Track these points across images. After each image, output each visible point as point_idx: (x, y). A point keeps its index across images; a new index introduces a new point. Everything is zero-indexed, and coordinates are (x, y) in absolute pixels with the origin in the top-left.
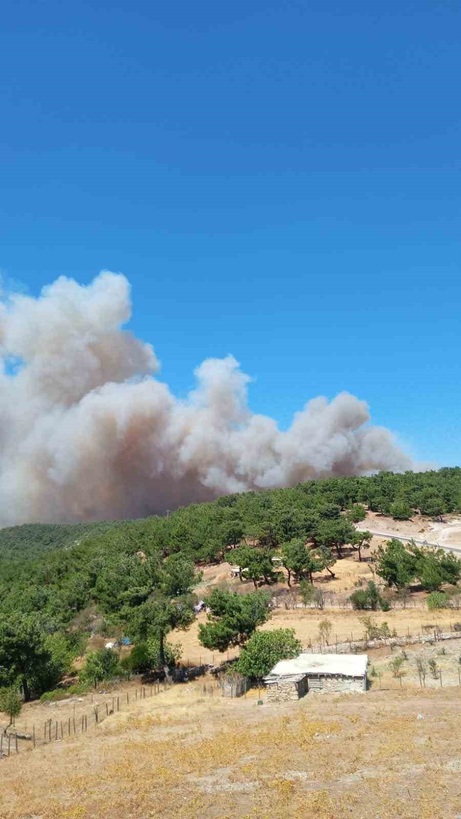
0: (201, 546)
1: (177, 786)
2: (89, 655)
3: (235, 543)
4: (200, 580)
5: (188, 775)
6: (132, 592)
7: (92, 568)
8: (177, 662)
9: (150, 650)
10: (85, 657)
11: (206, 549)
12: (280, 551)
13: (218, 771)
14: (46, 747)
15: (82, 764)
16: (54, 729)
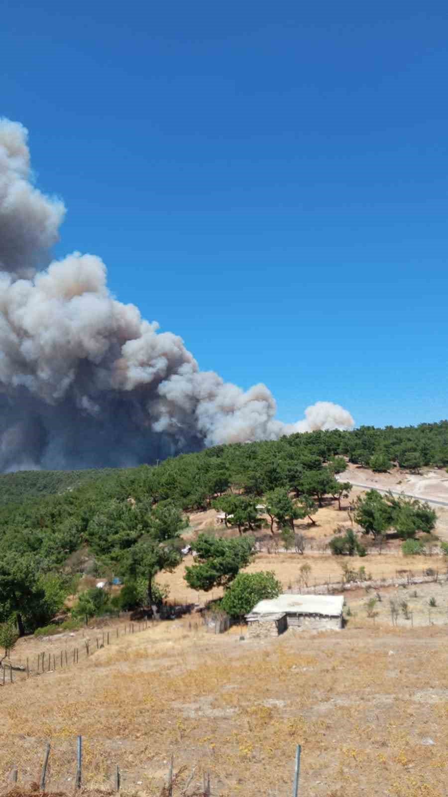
0: (188, 494)
1: (162, 711)
2: (81, 593)
3: (221, 492)
4: (188, 526)
5: (173, 703)
6: (123, 536)
7: (85, 513)
8: (164, 601)
9: (139, 589)
10: (77, 596)
11: (194, 497)
12: (264, 499)
13: (202, 698)
14: (39, 678)
15: (74, 692)
16: (47, 661)
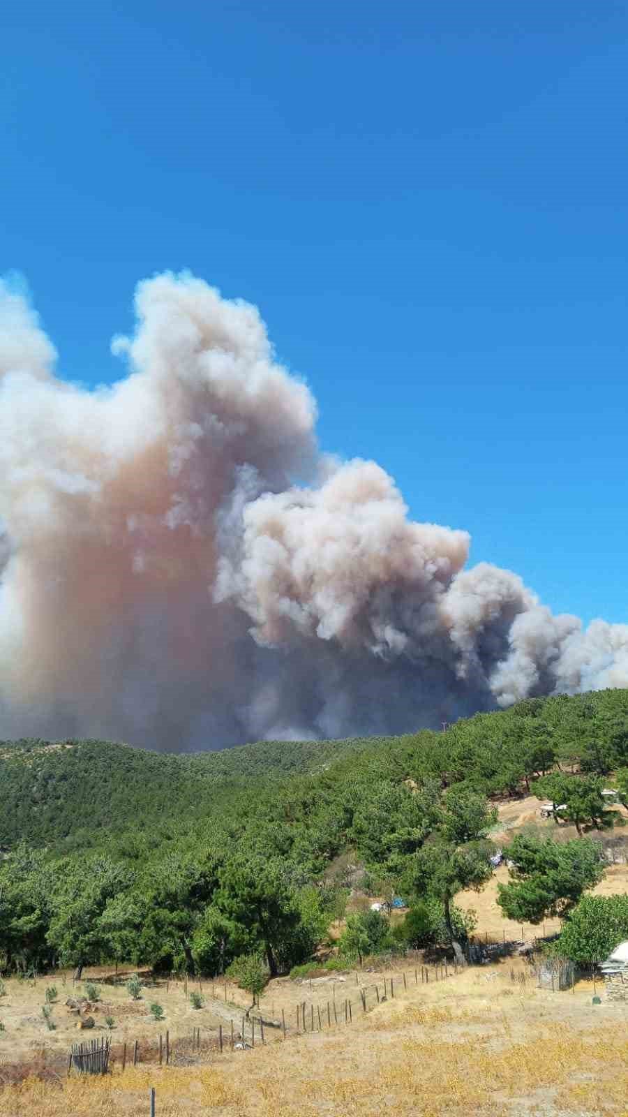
0: (494, 772)
1: (479, 1106)
2: (350, 918)
3: (544, 770)
4: (495, 821)
5: (495, 1094)
6: (401, 835)
7: (348, 801)
8: (470, 935)
9: (432, 917)
10: (344, 922)
11: (503, 777)
12: (614, 780)
13: (540, 1091)
14: (299, 1039)
15: (348, 1066)
16: (308, 1015)
